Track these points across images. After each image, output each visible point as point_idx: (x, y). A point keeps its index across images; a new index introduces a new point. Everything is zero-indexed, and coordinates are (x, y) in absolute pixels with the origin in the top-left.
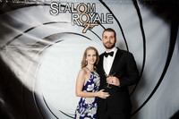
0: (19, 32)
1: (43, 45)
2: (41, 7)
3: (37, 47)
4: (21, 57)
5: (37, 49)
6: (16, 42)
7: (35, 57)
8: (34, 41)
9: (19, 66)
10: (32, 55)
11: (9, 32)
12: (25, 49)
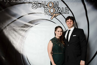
0: (15, 19)
2: (27, 4)
4: (15, 33)
5: (24, 29)
6: (12, 25)
8: (23, 24)
9: (13, 38)
11: (9, 18)
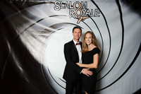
0: (33, 22)
1: (49, 31)
2: (48, 4)
3: (45, 32)
4: (34, 39)
5: (45, 34)
6: (31, 29)
7: (43, 40)
8: (43, 28)
9: (32, 45)
10: (41, 38)
11: (26, 22)
12: (36, 34)
